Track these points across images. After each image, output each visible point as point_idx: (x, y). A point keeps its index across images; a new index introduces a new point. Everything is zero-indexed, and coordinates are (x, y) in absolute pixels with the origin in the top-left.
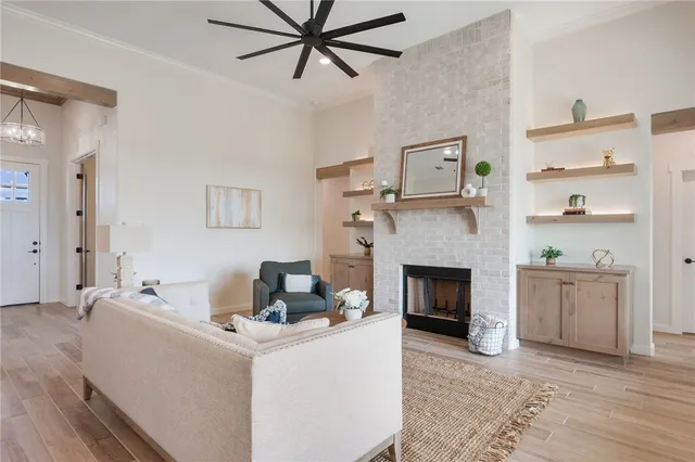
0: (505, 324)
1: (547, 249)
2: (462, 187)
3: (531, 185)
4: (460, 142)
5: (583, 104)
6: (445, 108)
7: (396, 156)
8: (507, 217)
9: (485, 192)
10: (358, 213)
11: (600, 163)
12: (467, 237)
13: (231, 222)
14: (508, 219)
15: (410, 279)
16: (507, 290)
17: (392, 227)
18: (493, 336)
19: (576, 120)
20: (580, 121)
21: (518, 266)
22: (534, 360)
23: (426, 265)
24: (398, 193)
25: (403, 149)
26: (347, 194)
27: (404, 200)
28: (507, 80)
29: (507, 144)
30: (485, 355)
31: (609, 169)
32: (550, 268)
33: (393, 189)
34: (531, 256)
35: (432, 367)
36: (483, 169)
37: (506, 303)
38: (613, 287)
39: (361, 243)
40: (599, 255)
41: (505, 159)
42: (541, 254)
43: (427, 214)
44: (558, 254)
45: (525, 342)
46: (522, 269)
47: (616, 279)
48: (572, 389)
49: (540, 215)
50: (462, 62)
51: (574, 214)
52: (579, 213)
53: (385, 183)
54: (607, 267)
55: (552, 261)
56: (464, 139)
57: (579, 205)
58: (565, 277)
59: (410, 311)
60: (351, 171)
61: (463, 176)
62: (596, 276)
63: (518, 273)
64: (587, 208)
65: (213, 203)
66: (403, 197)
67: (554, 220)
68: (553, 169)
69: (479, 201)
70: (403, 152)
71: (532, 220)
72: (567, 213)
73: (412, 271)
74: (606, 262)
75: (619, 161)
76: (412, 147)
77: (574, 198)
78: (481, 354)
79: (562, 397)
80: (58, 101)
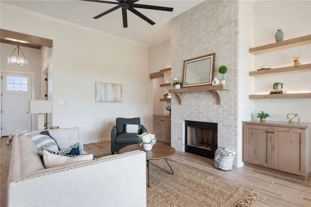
0: (234, 154)
1: (261, 113)
2: (213, 79)
3: (252, 78)
4: (212, 56)
5: (282, 32)
6: (205, 40)
7: (181, 65)
8: (236, 96)
9: (224, 82)
10: (167, 95)
11: (292, 64)
12: (215, 107)
13: (107, 99)
14: (237, 96)
15: (188, 128)
16: (236, 135)
17: (179, 102)
18: (227, 160)
19: (277, 41)
20: (279, 41)
21: (243, 122)
22: (250, 174)
23: (195, 120)
24: (181, 84)
25: (185, 61)
26: (162, 86)
27: (184, 87)
28: (236, 21)
29: (236, 56)
30: (222, 170)
31: (297, 67)
32: (262, 124)
33: (179, 82)
34: (252, 116)
35: (190, 176)
36: (223, 70)
37: (236, 142)
38: (298, 135)
39: (168, 109)
40: (291, 117)
41: (235, 64)
42: (257, 116)
43: (195, 94)
44: (267, 115)
45: (247, 163)
46: (245, 124)
47: (300, 131)
48: (268, 195)
49: (257, 94)
50: (213, 14)
51: (276, 93)
52: (279, 93)
53: (176, 79)
54: (295, 124)
55: (263, 119)
56: (214, 54)
57: (279, 89)
58: (269, 129)
59: (189, 144)
60: (165, 74)
61: (213, 74)
62: (288, 129)
63: (243, 126)
64: (284, 90)
65: (98, 90)
66: (184, 86)
67: (265, 97)
68: (264, 69)
69: (221, 87)
70: (184, 63)
71: (252, 97)
72: (272, 93)
73: (189, 123)
74: (295, 120)
75: (302, 62)
76: (189, 60)
77: (276, 85)
78: (220, 169)
79: (260, 200)
80: (39, 47)
